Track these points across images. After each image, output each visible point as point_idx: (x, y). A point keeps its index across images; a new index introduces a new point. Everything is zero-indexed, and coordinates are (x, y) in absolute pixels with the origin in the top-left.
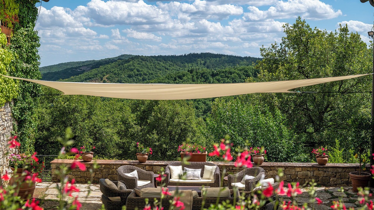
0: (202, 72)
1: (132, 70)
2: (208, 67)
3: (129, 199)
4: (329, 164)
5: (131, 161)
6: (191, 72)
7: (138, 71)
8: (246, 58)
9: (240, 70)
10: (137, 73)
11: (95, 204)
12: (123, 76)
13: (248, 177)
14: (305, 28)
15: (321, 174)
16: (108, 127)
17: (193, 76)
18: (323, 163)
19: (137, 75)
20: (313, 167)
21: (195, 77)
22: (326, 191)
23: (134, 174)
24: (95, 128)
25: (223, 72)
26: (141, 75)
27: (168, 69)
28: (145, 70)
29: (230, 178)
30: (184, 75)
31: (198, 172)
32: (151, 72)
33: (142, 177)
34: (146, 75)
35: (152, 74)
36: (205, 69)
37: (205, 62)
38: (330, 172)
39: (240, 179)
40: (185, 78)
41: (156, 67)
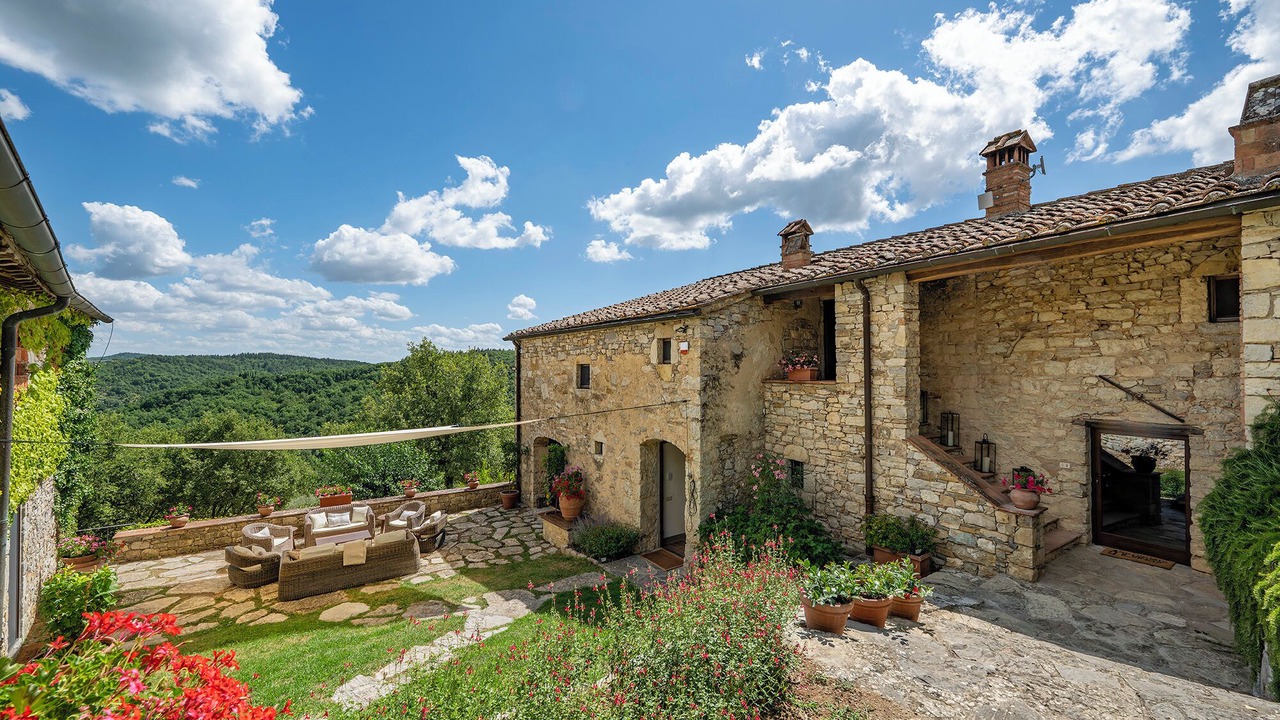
0: (261, 377)
1: (140, 374)
2: (269, 371)
3: (284, 565)
4: (479, 487)
5: (249, 516)
6: (245, 376)
7: (151, 375)
8: (323, 360)
9: (317, 374)
10: (149, 378)
11: (211, 580)
12: (124, 383)
13: (407, 513)
14: (431, 349)
15: (473, 497)
16: (144, 467)
17: (247, 382)
18: (474, 486)
19: (151, 381)
20: (466, 491)
21: (250, 383)
22: (480, 513)
23: (265, 533)
24: (121, 470)
25: (293, 376)
26: (156, 381)
27: (205, 373)
28: (165, 375)
29: (387, 517)
30: (232, 381)
31: (346, 516)
32: (175, 377)
33: (276, 534)
34: (167, 381)
35: (177, 379)
36: (265, 373)
37: (266, 364)
38: (481, 494)
39: (398, 516)
40: (235, 384)
41: (184, 371)
